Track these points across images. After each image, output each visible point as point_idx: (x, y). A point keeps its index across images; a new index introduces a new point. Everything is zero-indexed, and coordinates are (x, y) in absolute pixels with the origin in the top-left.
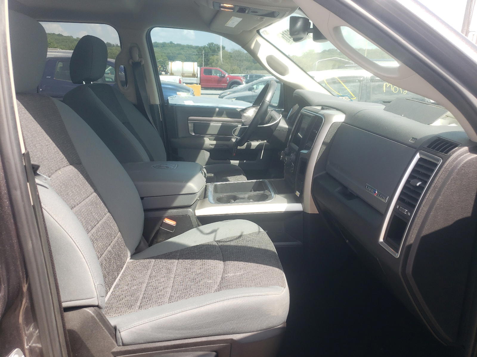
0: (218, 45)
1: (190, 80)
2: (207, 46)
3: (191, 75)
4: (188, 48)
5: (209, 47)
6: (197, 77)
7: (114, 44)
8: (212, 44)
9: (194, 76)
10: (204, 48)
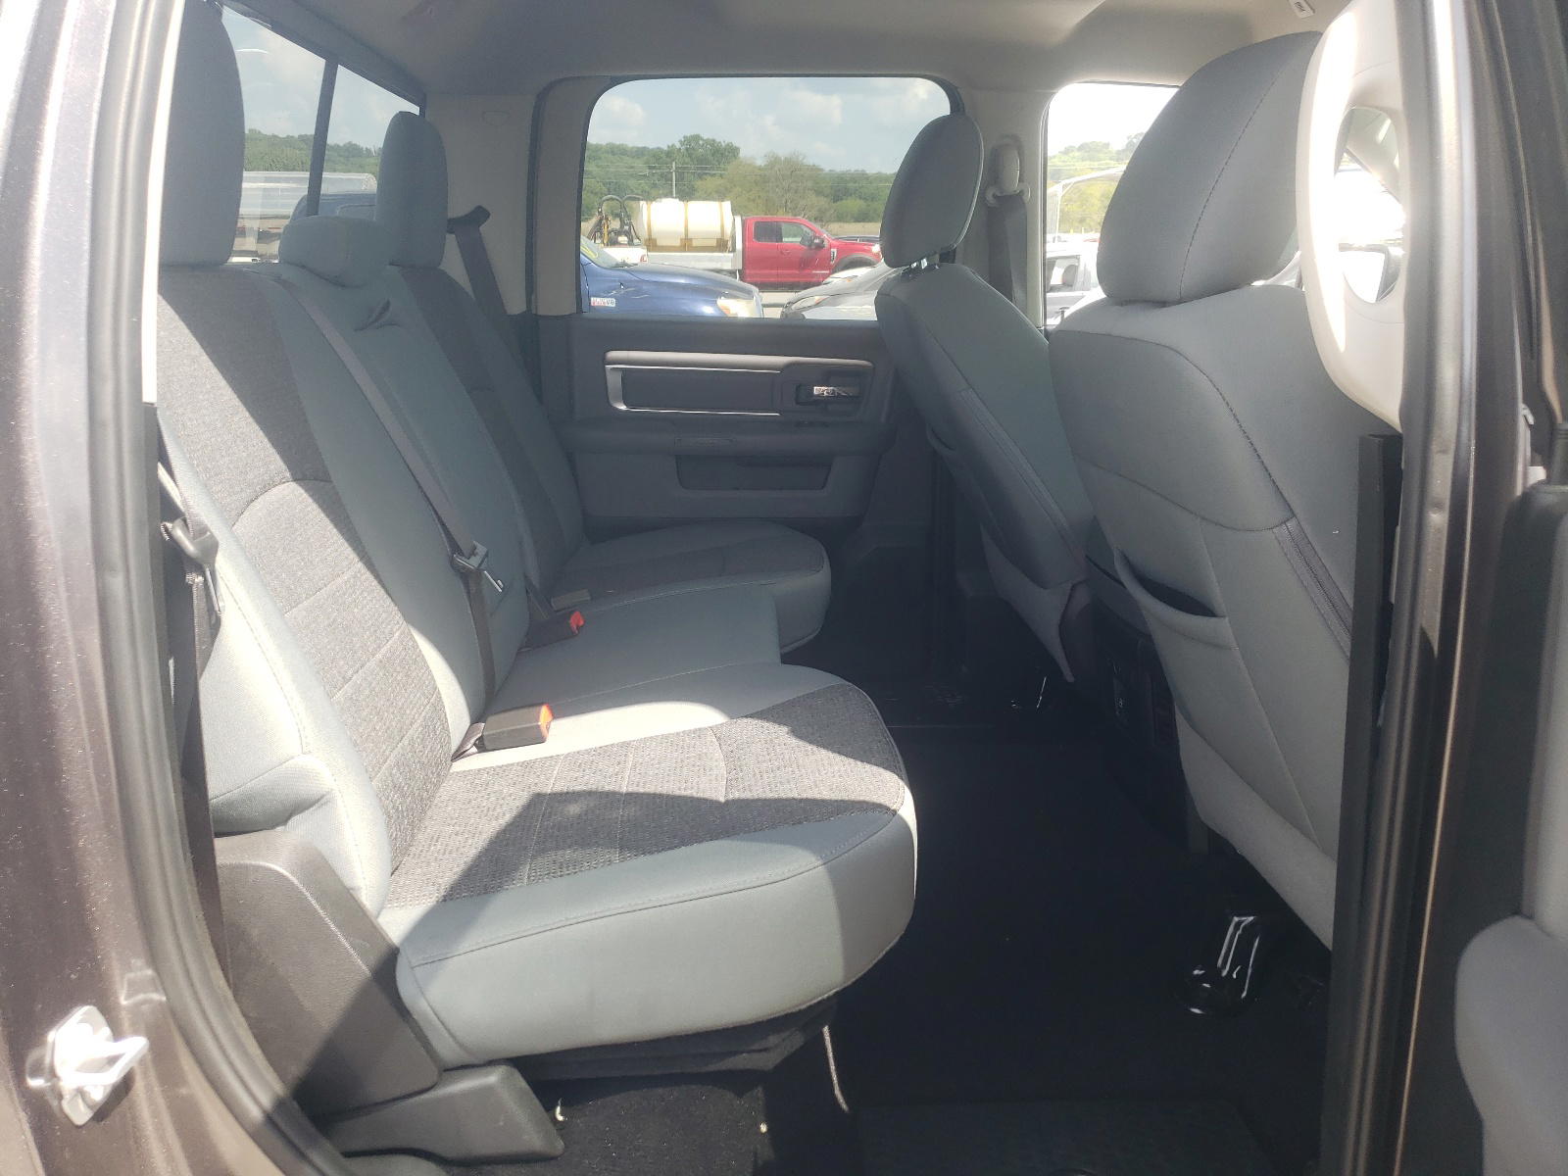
0: (714, 141)
1: (711, 260)
2: (678, 145)
3: (714, 243)
4: (613, 153)
5: (687, 149)
6: (734, 250)
7: (368, 147)
8: (697, 138)
9: (722, 245)
10: (670, 153)
